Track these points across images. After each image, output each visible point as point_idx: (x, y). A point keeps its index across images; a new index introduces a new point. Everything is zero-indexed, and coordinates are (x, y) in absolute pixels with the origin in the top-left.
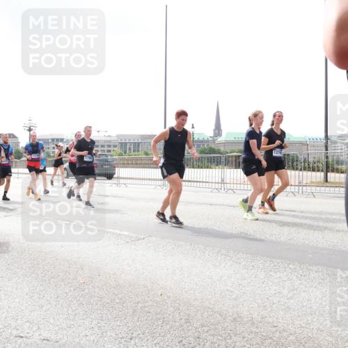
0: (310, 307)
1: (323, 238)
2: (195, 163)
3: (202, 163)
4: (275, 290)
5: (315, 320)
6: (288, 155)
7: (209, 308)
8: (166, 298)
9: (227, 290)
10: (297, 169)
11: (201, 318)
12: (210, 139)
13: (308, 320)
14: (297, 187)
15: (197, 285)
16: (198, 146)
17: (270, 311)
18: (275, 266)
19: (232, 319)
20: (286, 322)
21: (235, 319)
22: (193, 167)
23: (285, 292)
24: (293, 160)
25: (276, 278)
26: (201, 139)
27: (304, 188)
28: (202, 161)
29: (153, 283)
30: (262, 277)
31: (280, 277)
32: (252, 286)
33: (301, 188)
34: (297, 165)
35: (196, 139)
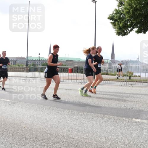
0: (88, 130)
1: (93, 101)
2: (40, 70)
3: (43, 70)
4: (73, 124)
5: (89, 135)
6: (79, 67)
7: (45, 132)
8: (27, 128)
9: (54, 124)
10: (83, 73)
11: (42, 136)
12: (47, 60)
13: (87, 135)
14: (83, 81)
15: (40, 122)
16: (42, 63)
17: (72, 132)
18: (73, 113)
19: (55, 136)
20: (78, 136)
21: (56, 136)
22: (39, 72)
23: (77, 124)
24: (81, 69)
25: (74, 118)
26: (43, 60)
27: (86, 81)
28: (43, 69)
29: (21, 122)
30: (68, 118)
31: (75, 118)
32: (64, 122)
33: (84, 81)
34: (83, 71)
35: (41, 60)
